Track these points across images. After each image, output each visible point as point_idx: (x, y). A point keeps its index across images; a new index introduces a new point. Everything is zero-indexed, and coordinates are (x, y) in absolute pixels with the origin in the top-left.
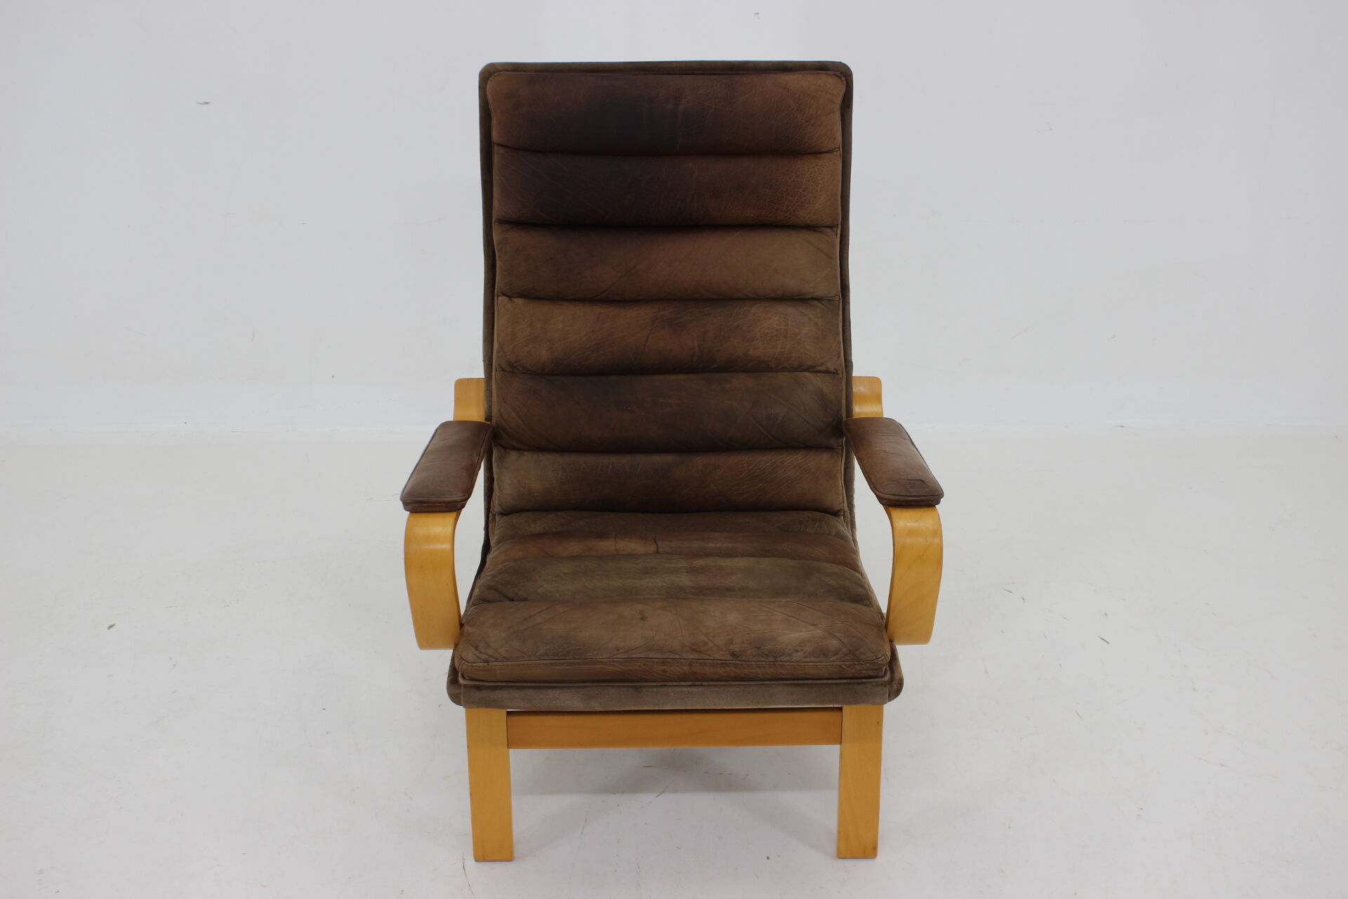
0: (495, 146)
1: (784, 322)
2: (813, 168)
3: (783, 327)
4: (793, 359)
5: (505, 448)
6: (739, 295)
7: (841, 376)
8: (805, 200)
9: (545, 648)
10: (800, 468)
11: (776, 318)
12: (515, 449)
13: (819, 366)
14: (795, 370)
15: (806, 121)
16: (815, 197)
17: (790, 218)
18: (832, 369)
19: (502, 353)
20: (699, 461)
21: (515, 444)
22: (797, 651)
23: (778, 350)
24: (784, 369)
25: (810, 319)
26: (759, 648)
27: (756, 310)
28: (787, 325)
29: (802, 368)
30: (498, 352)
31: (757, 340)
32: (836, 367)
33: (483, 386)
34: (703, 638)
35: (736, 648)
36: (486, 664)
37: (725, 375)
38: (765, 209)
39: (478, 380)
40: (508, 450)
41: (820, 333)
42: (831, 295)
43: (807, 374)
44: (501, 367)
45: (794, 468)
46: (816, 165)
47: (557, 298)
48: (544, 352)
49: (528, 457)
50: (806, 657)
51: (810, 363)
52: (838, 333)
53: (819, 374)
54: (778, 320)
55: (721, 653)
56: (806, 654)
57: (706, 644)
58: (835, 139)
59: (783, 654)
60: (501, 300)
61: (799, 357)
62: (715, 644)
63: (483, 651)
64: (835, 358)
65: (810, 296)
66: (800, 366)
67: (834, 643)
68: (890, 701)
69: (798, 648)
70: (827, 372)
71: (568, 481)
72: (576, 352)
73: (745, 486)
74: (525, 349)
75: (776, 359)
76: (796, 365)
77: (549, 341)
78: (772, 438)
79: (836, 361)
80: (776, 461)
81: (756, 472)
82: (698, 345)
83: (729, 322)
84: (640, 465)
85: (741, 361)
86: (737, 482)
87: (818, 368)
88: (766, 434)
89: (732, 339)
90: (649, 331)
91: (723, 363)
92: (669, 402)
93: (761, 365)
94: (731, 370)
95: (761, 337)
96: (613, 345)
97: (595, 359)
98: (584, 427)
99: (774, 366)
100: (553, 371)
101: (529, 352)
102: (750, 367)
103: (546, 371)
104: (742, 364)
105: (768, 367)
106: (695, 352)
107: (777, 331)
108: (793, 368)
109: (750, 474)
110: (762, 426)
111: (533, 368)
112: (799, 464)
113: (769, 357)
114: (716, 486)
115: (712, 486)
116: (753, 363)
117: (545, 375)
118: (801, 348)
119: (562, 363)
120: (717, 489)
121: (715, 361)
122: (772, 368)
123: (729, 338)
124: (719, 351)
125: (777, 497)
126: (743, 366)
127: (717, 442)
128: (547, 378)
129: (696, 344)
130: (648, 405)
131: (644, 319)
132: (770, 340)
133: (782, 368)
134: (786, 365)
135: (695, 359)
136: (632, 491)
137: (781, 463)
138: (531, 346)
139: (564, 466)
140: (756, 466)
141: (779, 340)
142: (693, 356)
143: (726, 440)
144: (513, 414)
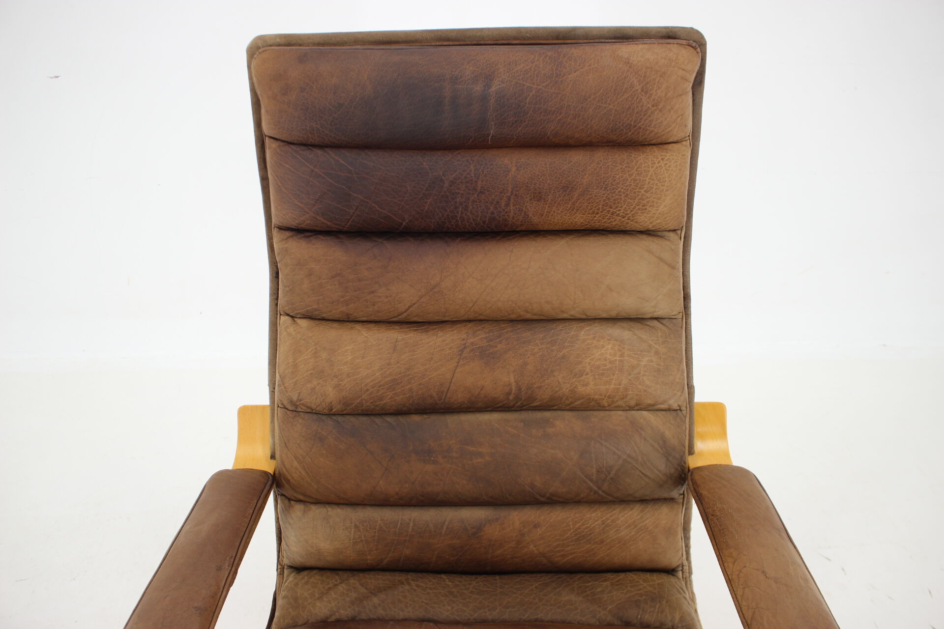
0: (267, 138)
1: (620, 350)
2: (659, 162)
3: (618, 358)
4: (629, 397)
5: (289, 500)
6: (565, 316)
7: (684, 412)
8: (648, 202)
10: (635, 526)
11: (610, 347)
12: (299, 501)
13: (661, 404)
14: (631, 408)
15: (653, 106)
16: (659, 199)
17: (628, 223)
18: (675, 406)
19: (283, 387)
20: (517, 518)
21: (301, 497)
23: (612, 386)
24: (618, 408)
25: (650, 346)
27: (585, 334)
28: (622, 355)
29: (639, 407)
30: (279, 386)
31: (587, 374)
32: (680, 403)
33: (268, 412)
37: (547, 414)
38: (597, 213)
39: (264, 407)
40: (292, 503)
41: (662, 364)
42: (673, 314)
43: (645, 413)
44: (283, 404)
45: (627, 528)
46: (662, 159)
47: (346, 320)
48: (330, 389)
49: (317, 512)
51: (650, 402)
52: (681, 361)
53: (659, 413)
54: (612, 348)
58: (686, 126)
60: (284, 319)
61: (637, 395)
64: (679, 393)
65: (649, 316)
66: (637, 405)
70: (669, 410)
71: (362, 541)
72: (368, 390)
73: (570, 547)
74: (309, 386)
75: (609, 397)
76: (632, 403)
77: (336, 376)
78: (603, 494)
79: (681, 396)
80: (607, 519)
81: (583, 532)
82: (516, 381)
83: (552, 351)
84: (447, 523)
85: (567, 399)
86: (561, 542)
87: (660, 406)
88: (596, 489)
89: (556, 374)
90: (456, 364)
91: (545, 401)
92: (480, 450)
93: (591, 404)
94: (555, 408)
95: (592, 371)
96: (413, 381)
97: (391, 398)
98: (379, 482)
99: (606, 404)
100: (342, 411)
101: (313, 389)
102: (578, 405)
103: (333, 411)
104: (568, 402)
105: (600, 406)
106: (511, 389)
107: (610, 362)
108: (629, 407)
109: (576, 534)
110: (591, 480)
111: (318, 408)
112: (634, 522)
113: (601, 395)
114: (535, 546)
115: (532, 546)
116: (582, 401)
117: (334, 415)
118: (640, 384)
119: (352, 404)
120: (537, 550)
121: (536, 399)
122: (604, 407)
123: (552, 371)
124: (540, 387)
125: (607, 558)
126: (569, 405)
127: (538, 497)
128: (334, 417)
129: (512, 380)
130: (454, 455)
131: (451, 348)
132: (602, 374)
133: (616, 407)
134: (620, 403)
135: (511, 397)
136: (436, 552)
137: (613, 521)
138: (315, 382)
139: (357, 523)
140: (583, 525)
141: (614, 374)
142: (509, 394)
143: (548, 495)
144: (296, 463)
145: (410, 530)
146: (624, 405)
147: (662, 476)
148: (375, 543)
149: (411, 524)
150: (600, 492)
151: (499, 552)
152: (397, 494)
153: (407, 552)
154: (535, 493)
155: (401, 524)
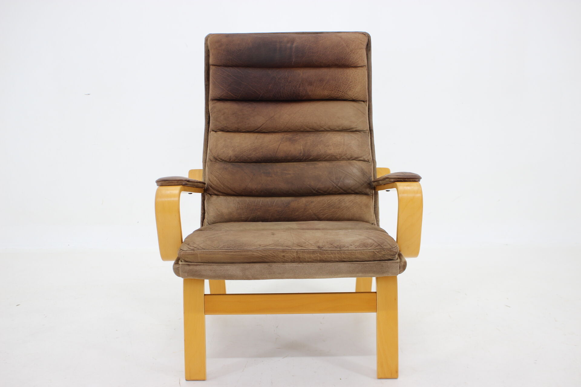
0: (211, 66)
2: (354, 72)
3: (342, 141)
4: (348, 154)
6: (322, 129)
7: (370, 163)
8: (351, 86)
9: (223, 245)
10: (352, 202)
11: (339, 137)
12: (215, 195)
13: (361, 157)
14: (349, 159)
15: (350, 51)
16: (356, 86)
17: (344, 95)
18: (366, 159)
20: (304, 200)
21: (216, 192)
22: (351, 245)
23: (341, 150)
24: (344, 159)
25: (355, 138)
26: (332, 244)
27: (329, 135)
28: (344, 140)
29: (352, 158)
32: (368, 159)
33: (202, 173)
34: (304, 241)
35: (320, 244)
36: (193, 251)
37: (315, 162)
38: (333, 91)
39: (200, 170)
40: (212, 195)
41: (360, 144)
42: (364, 129)
43: (355, 161)
44: (210, 160)
45: (349, 202)
46: (356, 71)
47: (237, 131)
48: (231, 151)
49: (222, 198)
50: (356, 248)
51: (356, 156)
53: (360, 161)
55: (313, 246)
56: (356, 246)
57: (305, 243)
58: (364, 61)
59: (344, 247)
60: (212, 133)
61: (351, 153)
62: (310, 243)
63: (192, 245)
64: (368, 155)
65: (354, 129)
67: (370, 241)
68: (399, 274)
69: (352, 244)
70: (364, 161)
71: (240, 208)
72: (245, 151)
73: (326, 211)
74: (222, 151)
75: (340, 154)
76: (349, 157)
77: (233, 147)
78: (338, 188)
79: (368, 156)
80: (341, 199)
81: (331, 204)
82: (303, 149)
83: (317, 139)
84: (275, 201)
85: (323, 155)
86: (322, 209)
87: (360, 158)
88: (335, 185)
89: (319, 146)
90: (280, 143)
91: (315, 156)
92: (289, 172)
93: (333, 158)
94: (319, 160)
95: (332, 145)
96: (263, 148)
97: (254, 155)
98: (248, 184)
99: (339, 158)
100: (235, 160)
101: (223, 152)
102: (328, 158)
103: (231, 160)
104: (324, 157)
105: (336, 159)
106: (301, 152)
107: (340, 142)
108: (348, 159)
109: (328, 205)
110: (333, 182)
111: (225, 159)
112: (352, 200)
113: (336, 153)
114: (312, 211)
115: (310, 211)
116: (329, 156)
117: (231, 162)
118: (351, 149)
119: (239, 157)
120: (313, 212)
121: (311, 156)
122: (338, 159)
123: (317, 145)
124: (313, 151)
125: (342, 215)
126: (324, 158)
127: (312, 190)
128: (231, 163)
129: (302, 148)
130: (279, 174)
131: (278, 138)
132: (337, 146)
133: (342, 159)
134: (344, 157)
135: (301, 155)
136: (271, 214)
137: (343, 200)
138: (224, 149)
139: (239, 202)
140: (331, 201)
141: (341, 146)
142: (301, 153)
143: (316, 189)
144: (215, 178)
145: (261, 204)
146: (346, 158)
147: (362, 181)
148: (246, 210)
149: (261, 202)
150: (337, 187)
151: (297, 213)
152: (256, 189)
153: (259, 213)
154: (311, 188)
155: (257, 202)
